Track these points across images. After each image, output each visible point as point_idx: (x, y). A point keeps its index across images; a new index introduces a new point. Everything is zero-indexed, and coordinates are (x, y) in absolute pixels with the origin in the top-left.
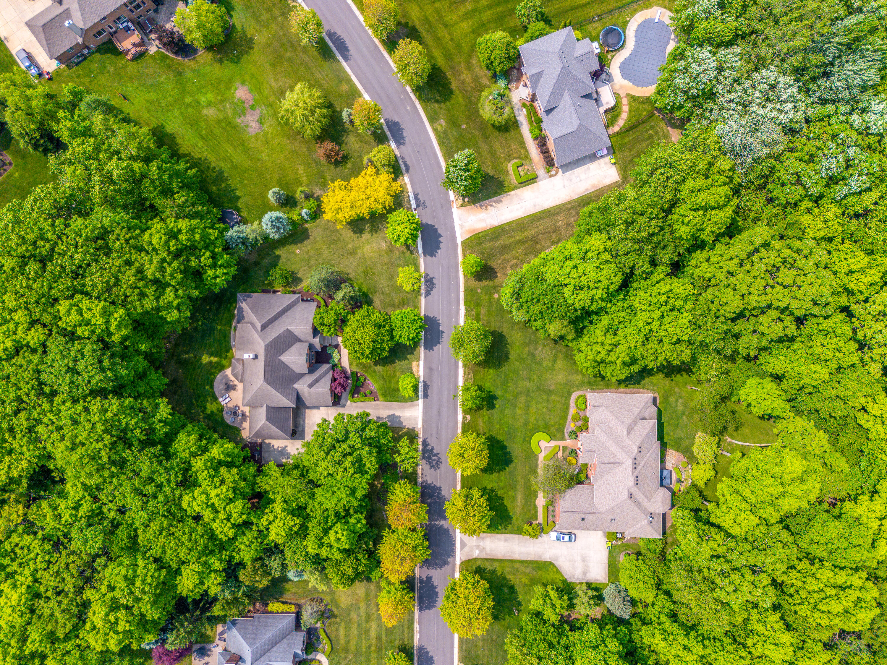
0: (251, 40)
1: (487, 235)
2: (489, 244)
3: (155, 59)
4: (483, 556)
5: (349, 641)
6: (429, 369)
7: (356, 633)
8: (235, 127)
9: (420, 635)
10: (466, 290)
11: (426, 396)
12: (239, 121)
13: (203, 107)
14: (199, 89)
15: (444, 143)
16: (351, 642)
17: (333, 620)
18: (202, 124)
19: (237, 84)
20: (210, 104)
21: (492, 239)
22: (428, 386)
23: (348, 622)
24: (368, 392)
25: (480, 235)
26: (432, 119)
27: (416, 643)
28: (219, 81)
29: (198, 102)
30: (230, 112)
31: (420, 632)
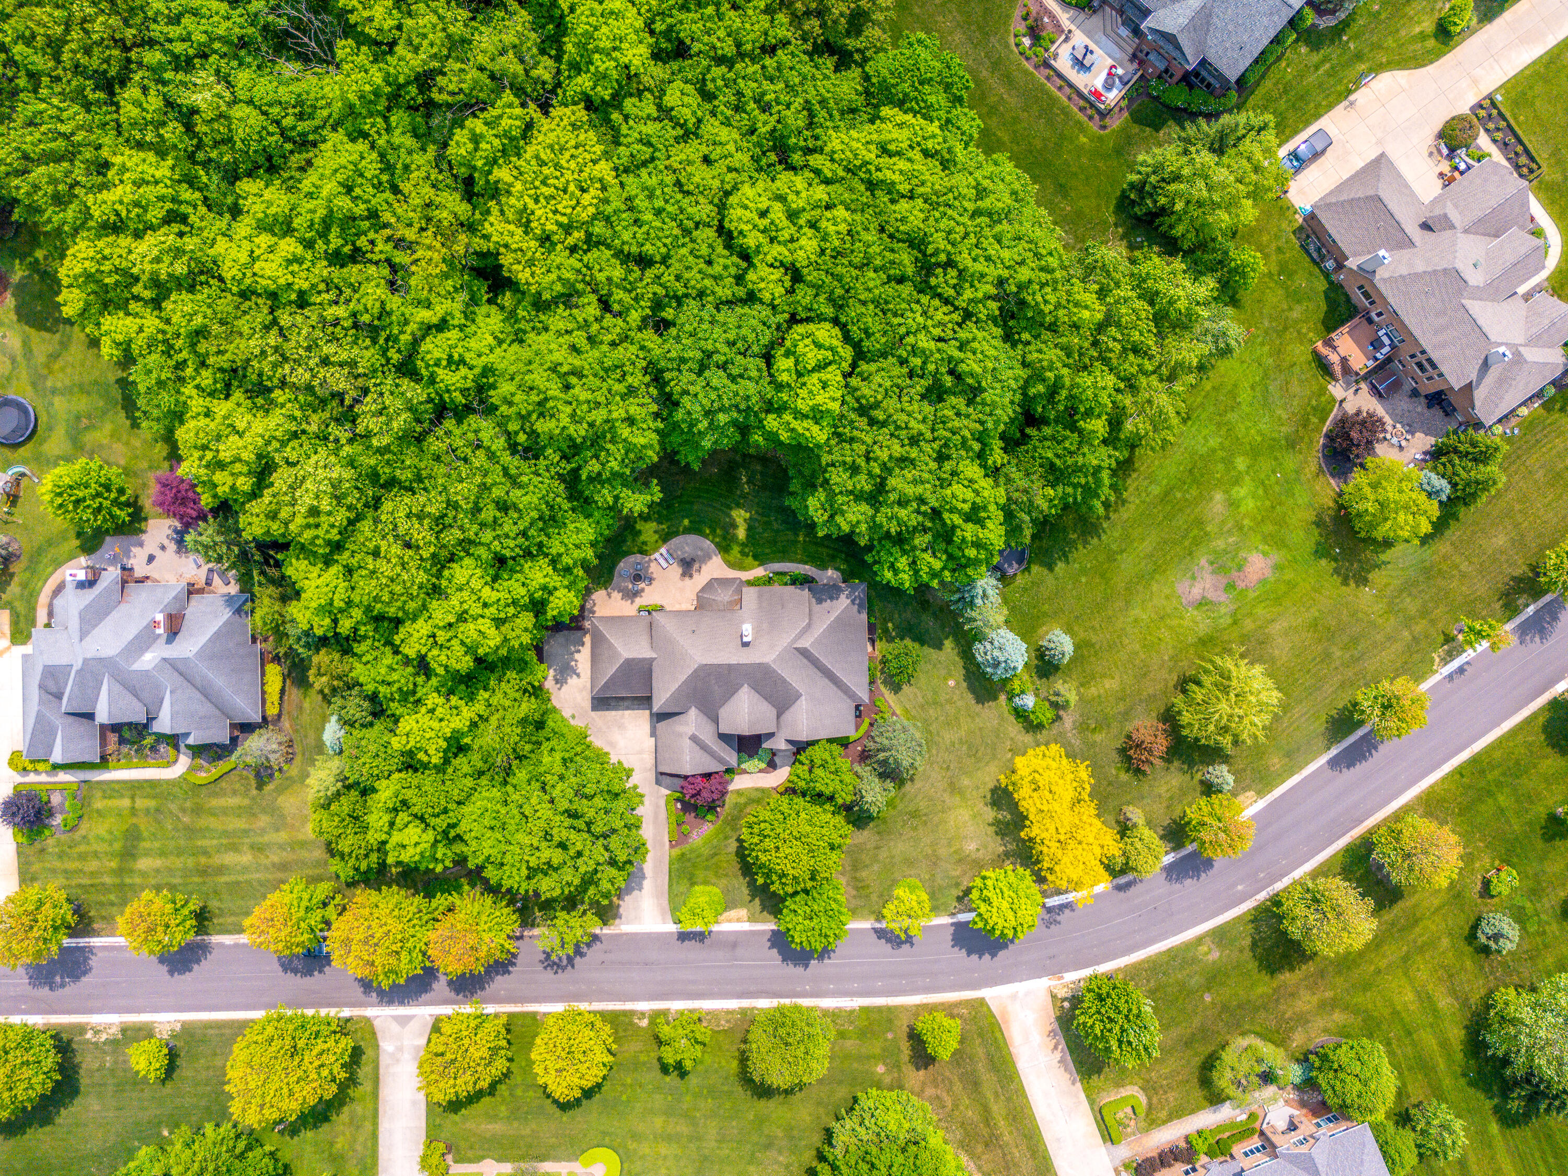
0: (1362, 581)
1: (998, 1048)
2: (980, 1052)
3: (1320, 396)
4: (384, 1060)
5: (214, 815)
6: (734, 942)
7: (231, 827)
8: (1190, 554)
9: (229, 947)
10: (889, 1009)
11: (683, 937)
12: (1203, 561)
13: (1226, 492)
14: (1263, 483)
15: (1174, 958)
16: (212, 819)
17: (253, 783)
18: (1194, 492)
19: (1277, 556)
20: (1233, 504)
21: (990, 1058)
22: (702, 941)
23: (249, 812)
24: (685, 828)
25: (998, 1035)
26: (1220, 935)
27: (216, 939)
28: (1281, 522)
29: (1237, 482)
30: (1220, 544)
31: (236, 945)
